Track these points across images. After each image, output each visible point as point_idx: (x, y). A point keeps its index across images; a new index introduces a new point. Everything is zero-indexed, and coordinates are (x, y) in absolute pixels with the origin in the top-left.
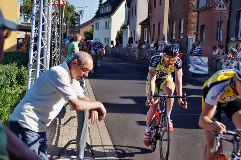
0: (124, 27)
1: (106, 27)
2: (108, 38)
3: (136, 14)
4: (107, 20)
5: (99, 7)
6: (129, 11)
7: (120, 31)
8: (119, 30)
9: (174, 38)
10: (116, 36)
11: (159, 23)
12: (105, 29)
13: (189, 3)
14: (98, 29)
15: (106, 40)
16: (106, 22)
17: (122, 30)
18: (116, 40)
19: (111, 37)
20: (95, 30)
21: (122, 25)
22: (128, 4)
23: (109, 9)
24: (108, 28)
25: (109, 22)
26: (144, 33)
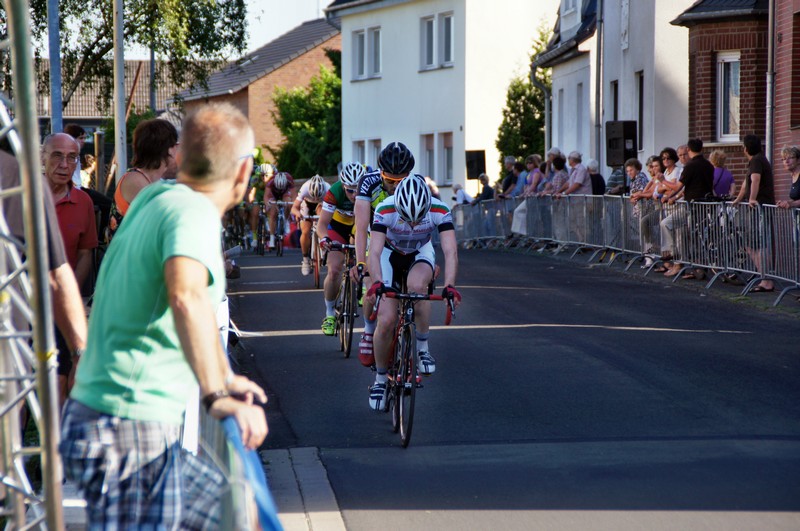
1: (430, 61)
2: (447, 136)
7: (527, 81)
10: (500, 120)
12: (422, 71)
14: (371, 79)
15: (430, 151)
16: (428, 23)
17: (539, 73)
18: (502, 145)
19: (461, 128)
20: (354, 81)
21: (538, 37)
24: (442, 67)
25: (448, 21)
26: (714, 86)
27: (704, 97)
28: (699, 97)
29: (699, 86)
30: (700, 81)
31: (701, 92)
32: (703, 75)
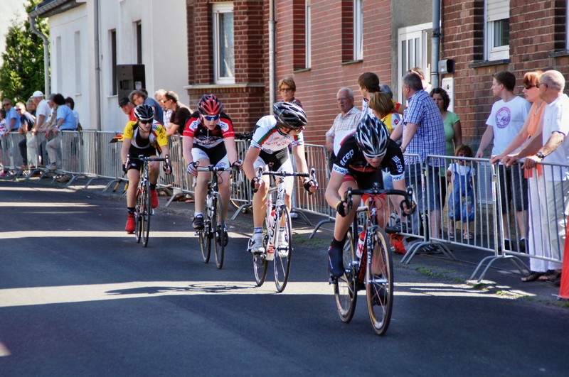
26: (211, 34)
27: (202, 43)
28: (197, 44)
29: (197, 34)
30: (198, 29)
31: (199, 39)
32: (201, 24)
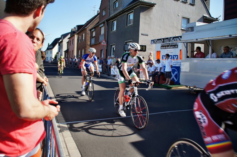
0: (58, 53)
2: (51, 57)
3: (62, 48)
4: (51, 50)
5: (48, 46)
6: (59, 48)
8: (56, 54)
9: (79, 56)
10: (54, 56)
11: (72, 51)
13: (86, 43)
18: (54, 58)
22: (59, 45)
23: (52, 47)
24: (51, 54)
